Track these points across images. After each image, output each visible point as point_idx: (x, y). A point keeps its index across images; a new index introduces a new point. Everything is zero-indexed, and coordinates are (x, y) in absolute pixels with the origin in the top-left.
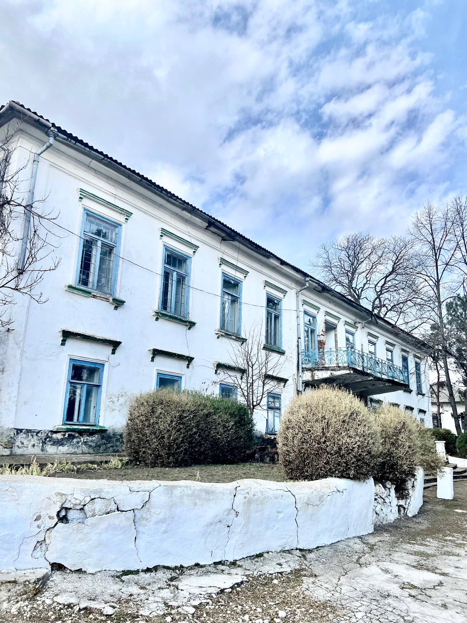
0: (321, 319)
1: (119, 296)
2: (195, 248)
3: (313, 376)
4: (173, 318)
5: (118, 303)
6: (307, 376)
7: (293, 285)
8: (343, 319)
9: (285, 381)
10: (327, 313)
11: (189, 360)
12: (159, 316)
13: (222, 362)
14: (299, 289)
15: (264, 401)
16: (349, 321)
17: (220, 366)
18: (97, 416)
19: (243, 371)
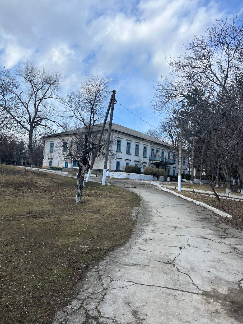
0: (155, 150)
1: (121, 152)
2: (131, 141)
3: (152, 162)
4: (128, 154)
5: (121, 153)
6: (151, 162)
7: (149, 144)
8: (161, 149)
9: (147, 163)
10: (157, 148)
11: (131, 160)
12: (126, 154)
13: (135, 160)
14: (151, 144)
15: (143, 167)
16: (163, 149)
17: (135, 161)
18: (119, 169)
19: (139, 162)
